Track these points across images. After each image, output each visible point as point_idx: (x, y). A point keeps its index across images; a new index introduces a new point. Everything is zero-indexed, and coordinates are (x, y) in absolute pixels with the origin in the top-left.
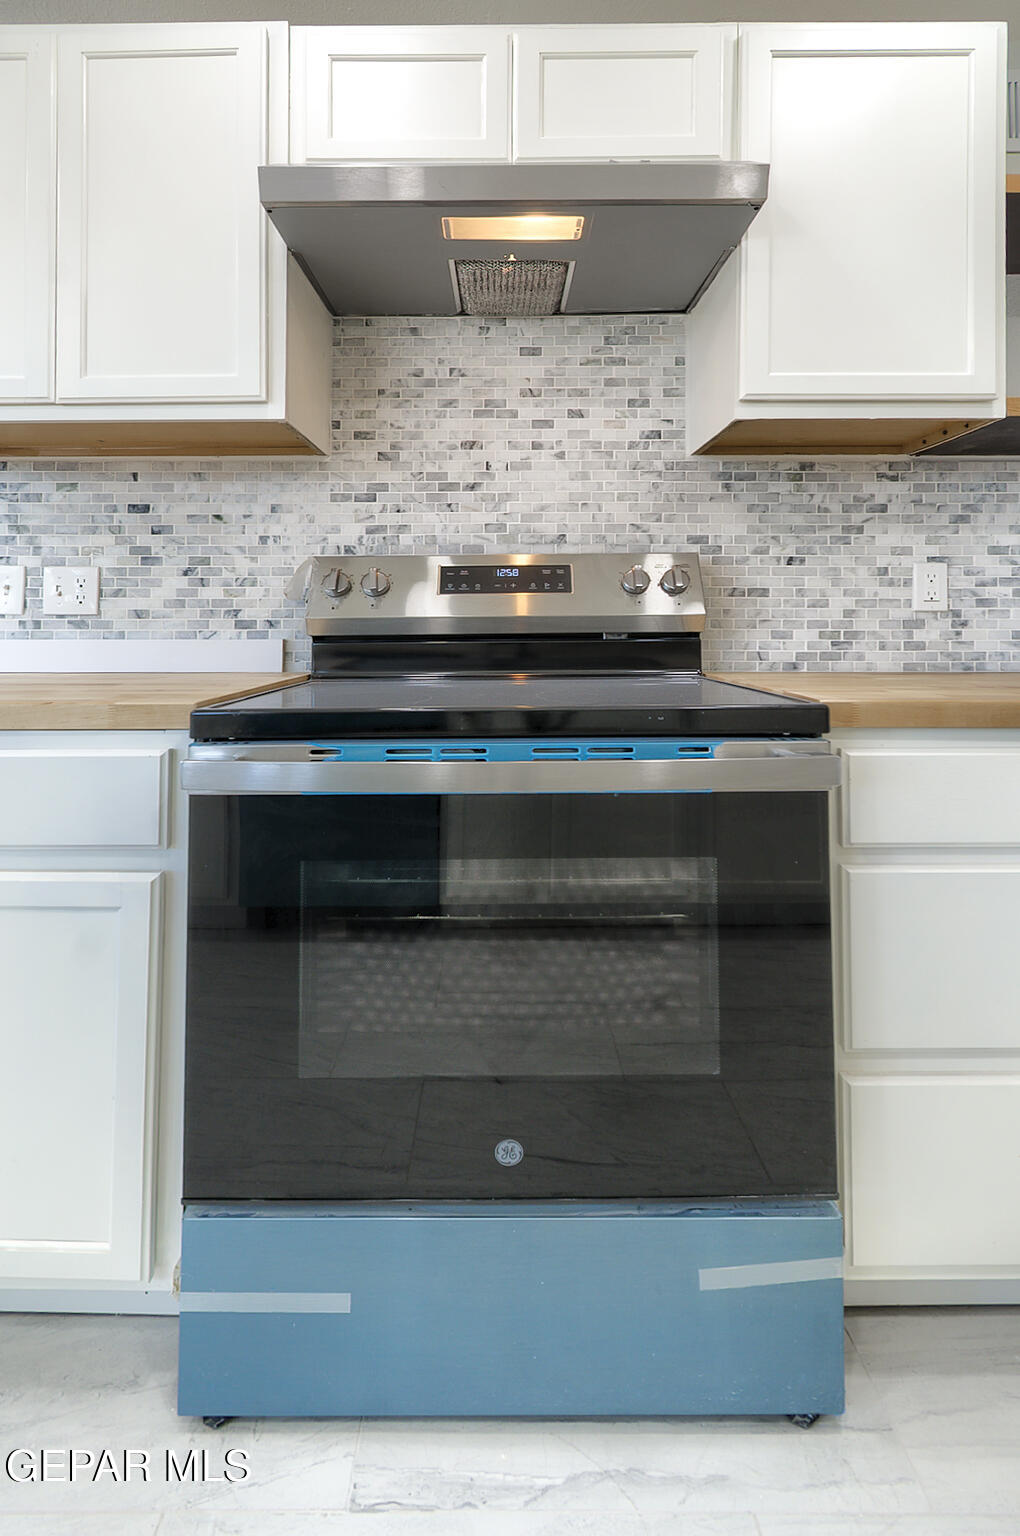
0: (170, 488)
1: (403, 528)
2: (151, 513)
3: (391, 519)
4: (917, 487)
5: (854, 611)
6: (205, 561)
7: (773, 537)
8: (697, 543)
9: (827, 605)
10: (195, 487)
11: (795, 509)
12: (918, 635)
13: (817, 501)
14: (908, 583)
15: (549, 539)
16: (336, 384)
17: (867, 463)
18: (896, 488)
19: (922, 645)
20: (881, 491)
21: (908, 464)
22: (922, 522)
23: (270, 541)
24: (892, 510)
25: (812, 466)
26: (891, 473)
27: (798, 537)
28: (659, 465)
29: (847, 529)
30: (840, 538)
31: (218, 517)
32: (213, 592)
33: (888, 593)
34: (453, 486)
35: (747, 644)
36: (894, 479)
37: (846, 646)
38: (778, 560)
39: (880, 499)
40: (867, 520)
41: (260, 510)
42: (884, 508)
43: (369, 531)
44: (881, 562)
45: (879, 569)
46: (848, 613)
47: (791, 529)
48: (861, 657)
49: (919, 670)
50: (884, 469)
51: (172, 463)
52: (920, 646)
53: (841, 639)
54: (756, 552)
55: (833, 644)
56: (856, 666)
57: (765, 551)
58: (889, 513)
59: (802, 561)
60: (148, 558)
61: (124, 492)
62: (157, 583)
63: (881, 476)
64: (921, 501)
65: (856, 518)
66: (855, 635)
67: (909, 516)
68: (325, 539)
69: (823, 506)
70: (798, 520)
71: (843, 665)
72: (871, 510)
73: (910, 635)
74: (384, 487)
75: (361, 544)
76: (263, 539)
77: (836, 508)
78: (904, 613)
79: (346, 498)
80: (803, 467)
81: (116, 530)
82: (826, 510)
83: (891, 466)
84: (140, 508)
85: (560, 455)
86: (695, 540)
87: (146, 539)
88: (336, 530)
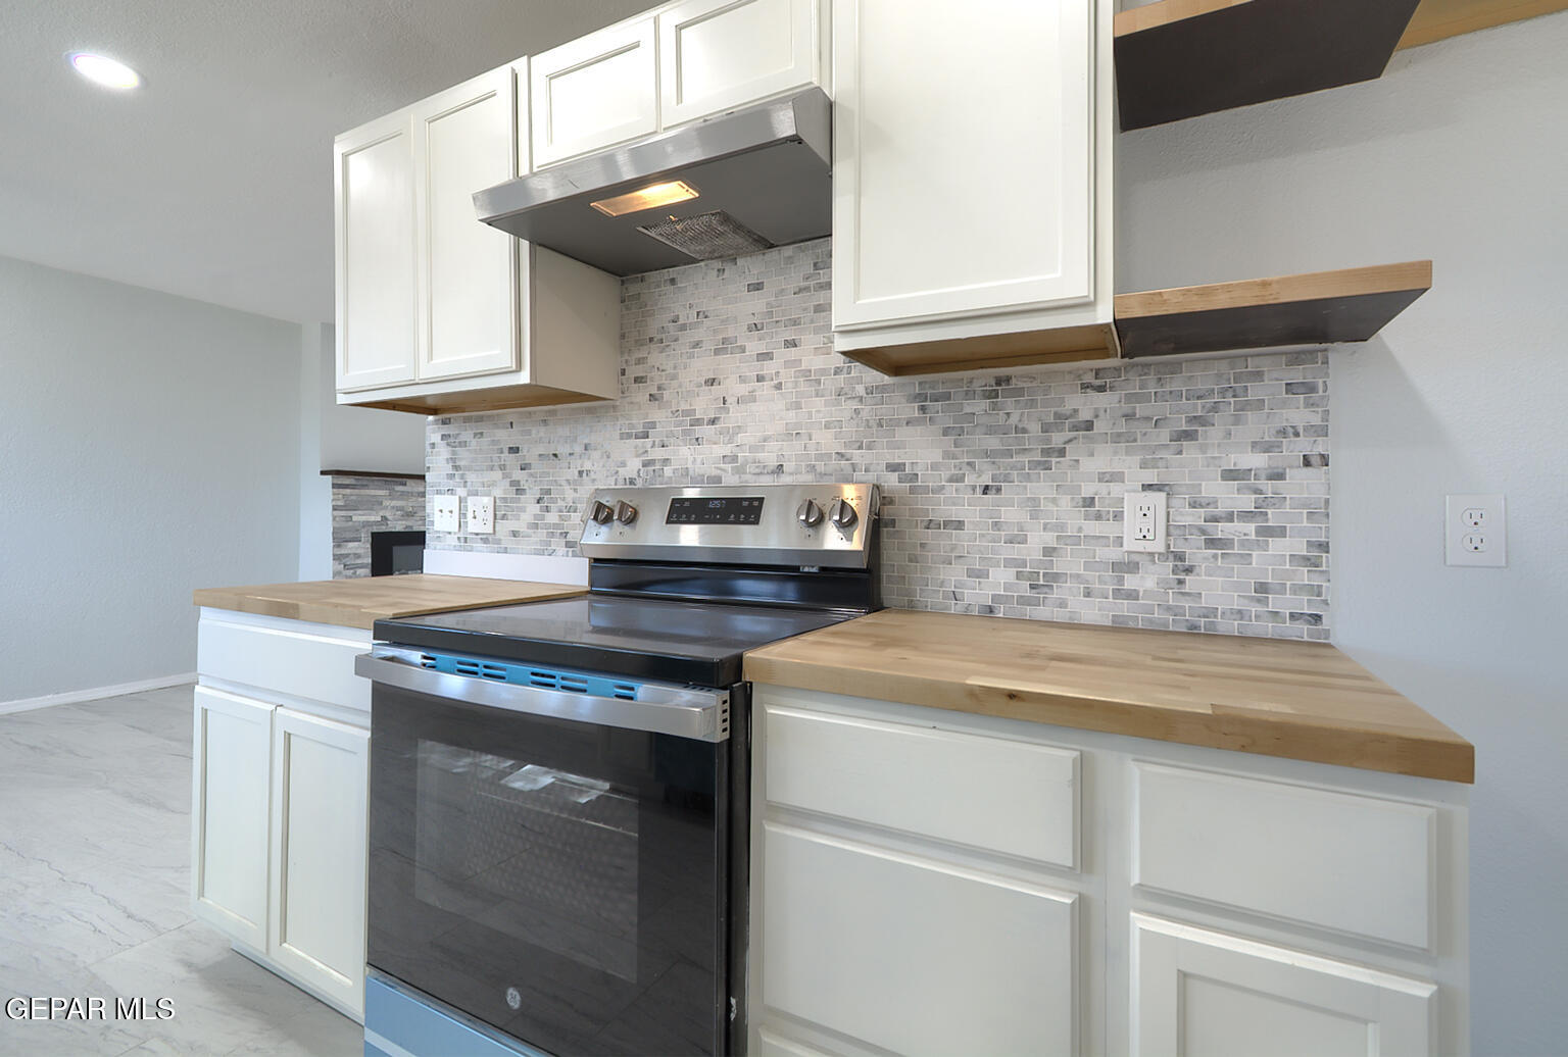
0: (529, 433)
1: (666, 461)
2: (520, 454)
3: (658, 454)
4: (1130, 398)
5: (1055, 548)
6: (548, 492)
7: (968, 464)
8: (894, 471)
9: (1024, 541)
10: (543, 429)
11: (991, 430)
12: (1130, 582)
13: (1014, 420)
14: (1118, 516)
15: (770, 469)
16: (623, 336)
17: (1070, 372)
18: (1103, 400)
19: (1134, 594)
20: (1084, 405)
21: (1117, 369)
22: (1135, 440)
23: (584, 474)
24: (1100, 426)
25: (1008, 380)
26: (1098, 382)
27: (994, 463)
28: (860, 390)
29: (1046, 452)
30: (1039, 463)
31: (555, 455)
32: (552, 518)
33: (1094, 528)
34: (697, 422)
35: (943, 582)
36: (1101, 389)
37: (1046, 590)
38: (974, 488)
39: (1085, 415)
40: (1070, 441)
41: (578, 449)
42: (1089, 426)
43: (645, 465)
44: (1087, 490)
45: (1084, 499)
46: (1049, 551)
47: (987, 454)
48: (1063, 604)
49: (1131, 624)
50: (1089, 378)
51: (530, 413)
52: (1132, 595)
53: (1041, 582)
54: (951, 480)
55: (1032, 587)
56: (1060, 615)
57: (960, 479)
58: (1095, 431)
59: (999, 490)
60: (520, 491)
61: (506, 437)
62: (523, 510)
63: (1085, 387)
64: (1135, 414)
65: (1057, 439)
66: (1056, 577)
67: (1119, 435)
68: (617, 472)
69: (1020, 426)
70: (993, 442)
71: (1042, 613)
72: (1075, 428)
73: (1121, 580)
74: (653, 425)
75: (639, 476)
76: (581, 473)
77: (1035, 428)
78: (1113, 554)
79: (629, 436)
80: (999, 382)
81: (502, 467)
82: (1024, 431)
83: (1098, 373)
84: (514, 450)
85: (779, 386)
86: (893, 468)
87: (518, 475)
88: (623, 464)
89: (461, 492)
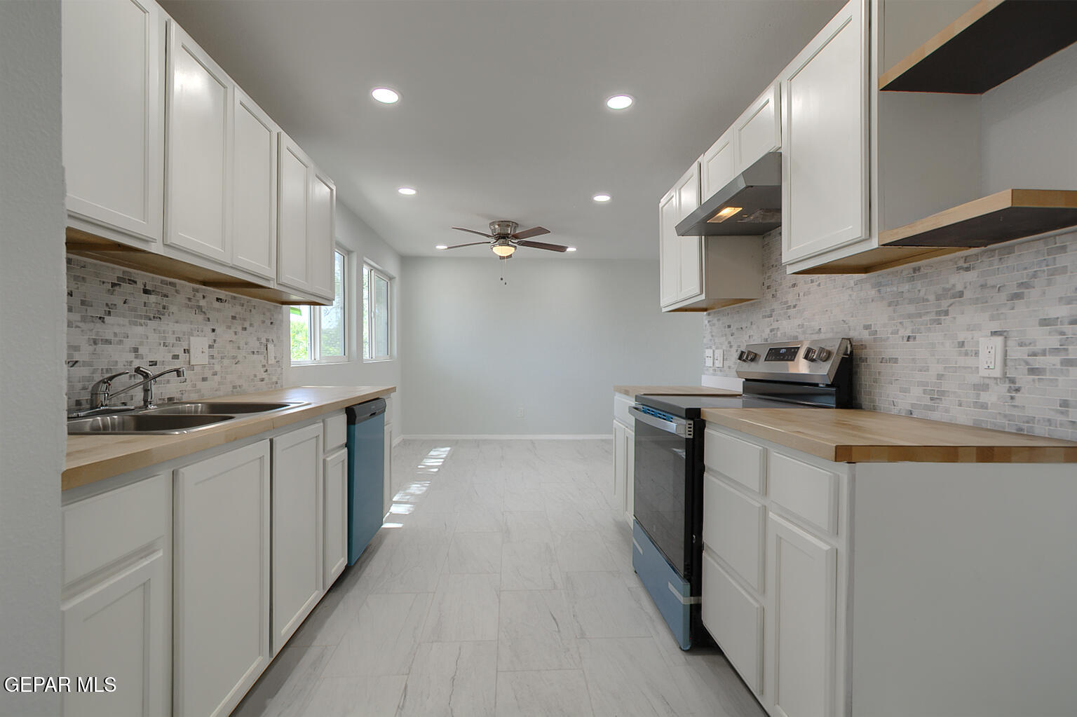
0: (733, 317)
2: (731, 328)
3: (775, 325)
4: (984, 274)
5: (943, 375)
7: (901, 323)
8: (867, 329)
9: (927, 370)
11: (911, 301)
12: (985, 397)
13: (922, 294)
14: (977, 354)
16: (763, 266)
17: (951, 260)
18: (971, 276)
19: (985, 405)
20: (958, 280)
21: (976, 255)
22: (987, 302)
24: (968, 294)
25: (919, 269)
26: (966, 265)
27: (912, 322)
28: (852, 284)
29: (938, 313)
30: (935, 321)
31: (742, 328)
33: (962, 361)
35: (888, 395)
36: (968, 269)
37: (938, 401)
38: (903, 337)
39: (959, 288)
40: (951, 305)
42: (961, 294)
43: (771, 331)
44: (961, 338)
45: (959, 342)
46: (940, 377)
47: (910, 316)
48: (947, 411)
49: (984, 425)
50: (961, 263)
52: (984, 406)
53: (937, 396)
54: (892, 333)
55: (932, 399)
56: (945, 418)
57: (896, 332)
58: (965, 297)
59: (915, 338)
61: (726, 320)
62: (732, 355)
63: (959, 269)
64: (986, 285)
65: (945, 304)
66: (942, 393)
67: (977, 299)
69: (925, 297)
70: (911, 309)
71: (935, 416)
72: (954, 297)
73: (978, 396)
77: (932, 298)
78: (974, 379)
79: (765, 316)
80: (915, 270)
81: (726, 335)
82: (927, 300)
83: (966, 259)
84: (729, 326)
85: (819, 285)
86: (867, 327)
87: (731, 338)
88: (764, 331)
89: (714, 347)
